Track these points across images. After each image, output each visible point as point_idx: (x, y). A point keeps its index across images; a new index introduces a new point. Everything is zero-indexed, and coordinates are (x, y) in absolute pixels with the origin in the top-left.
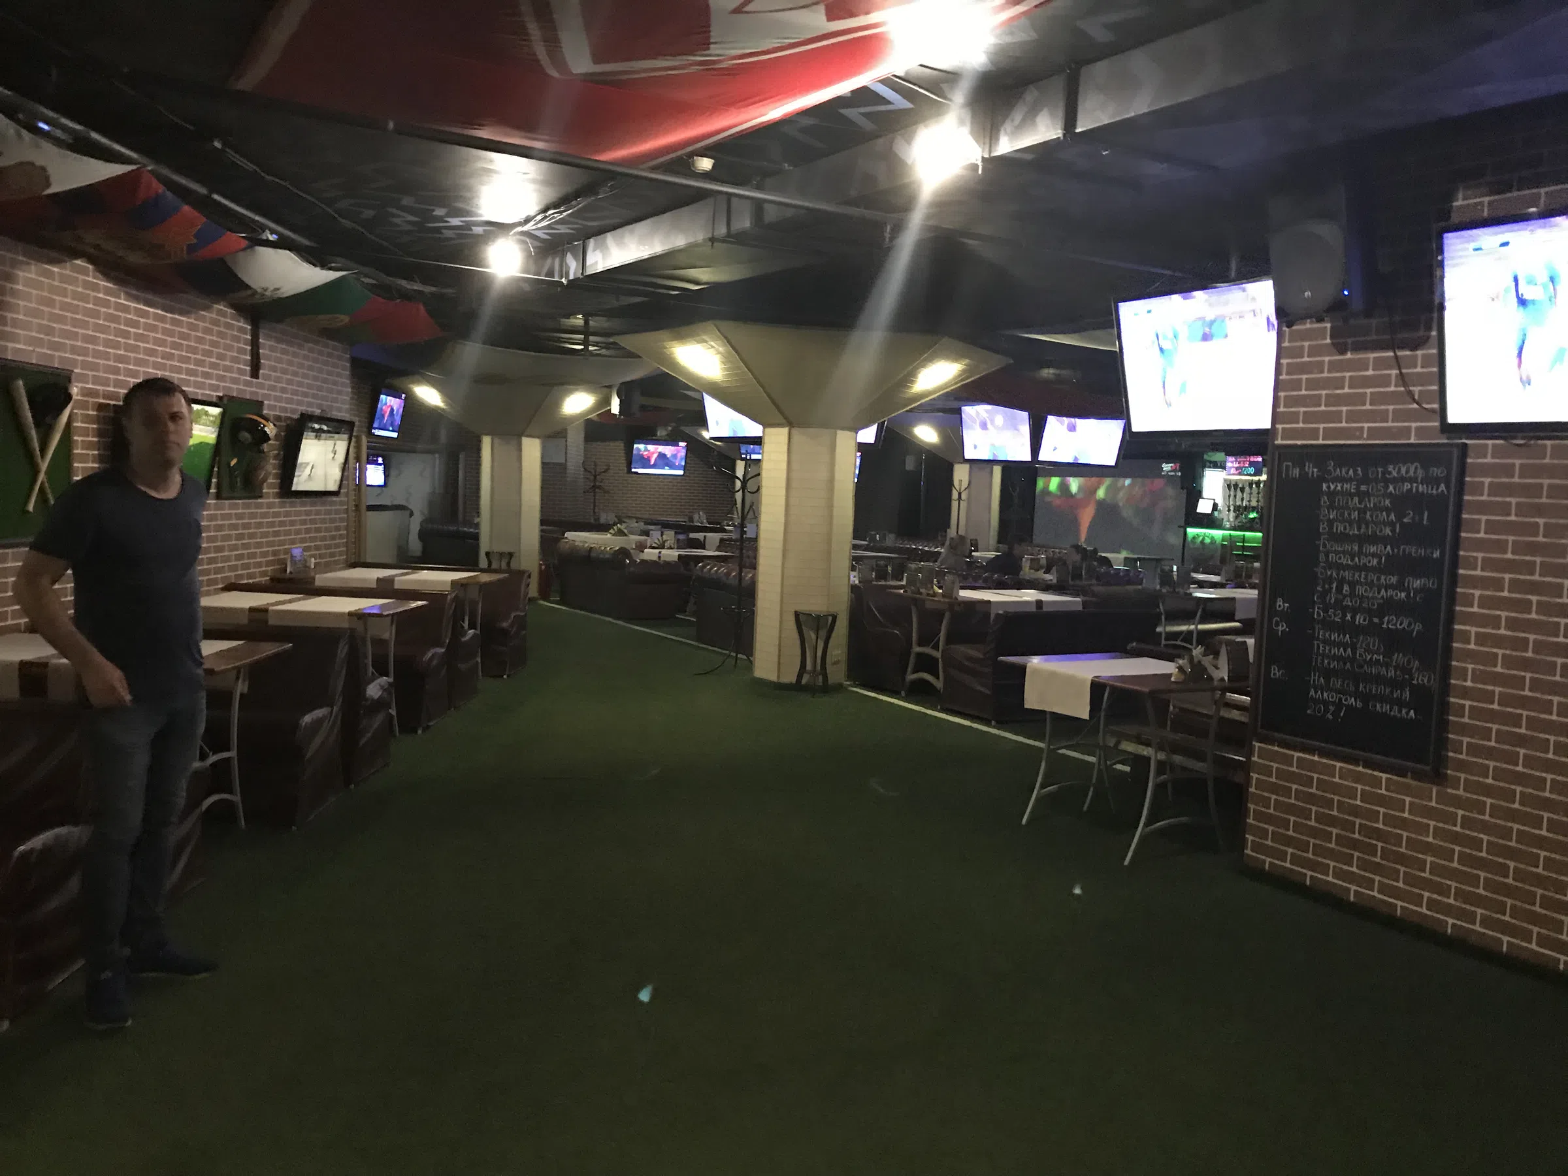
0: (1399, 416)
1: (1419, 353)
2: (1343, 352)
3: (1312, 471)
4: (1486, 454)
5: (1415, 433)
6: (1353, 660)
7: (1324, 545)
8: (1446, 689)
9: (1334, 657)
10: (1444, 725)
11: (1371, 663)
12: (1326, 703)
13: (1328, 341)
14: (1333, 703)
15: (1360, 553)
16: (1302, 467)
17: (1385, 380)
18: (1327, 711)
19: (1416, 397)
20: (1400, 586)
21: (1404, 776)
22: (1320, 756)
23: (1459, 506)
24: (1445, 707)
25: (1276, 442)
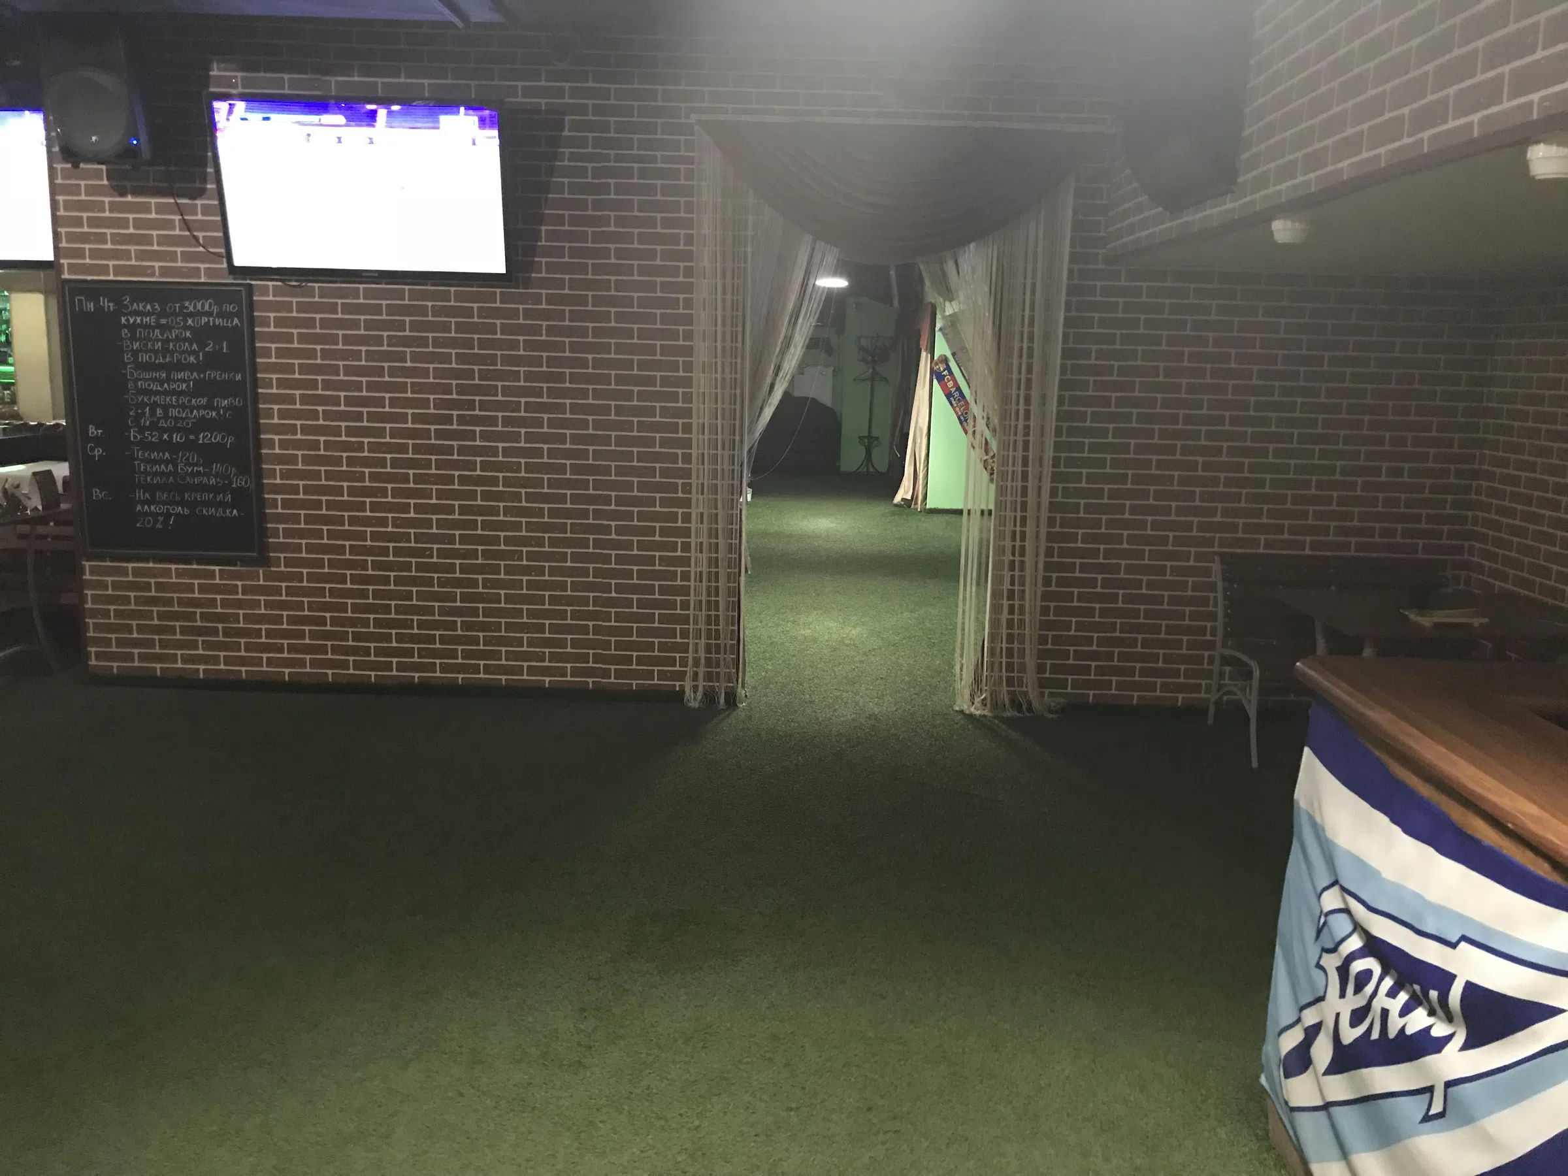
0: (186, 257)
1: (199, 202)
2: (122, 195)
3: (108, 305)
4: (267, 294)
5: (204, 273)
6: (175, 473)
7: (132, 374)
8: (260, 488)
9: (156, 474)
10: (263, 518)
11: (193, 475)
12: (155, 515)
13: (105, 182)
14: (161, 514)
15: (168, 380)
16: (97, 301)
17: (169, 224)
18: (156, 522)
19: (201, 241)
20: (209, 406)
21: (235, 565)
22: (154, 562)
23: (253, 336)
24: (262, 503)
25: (63, 277)
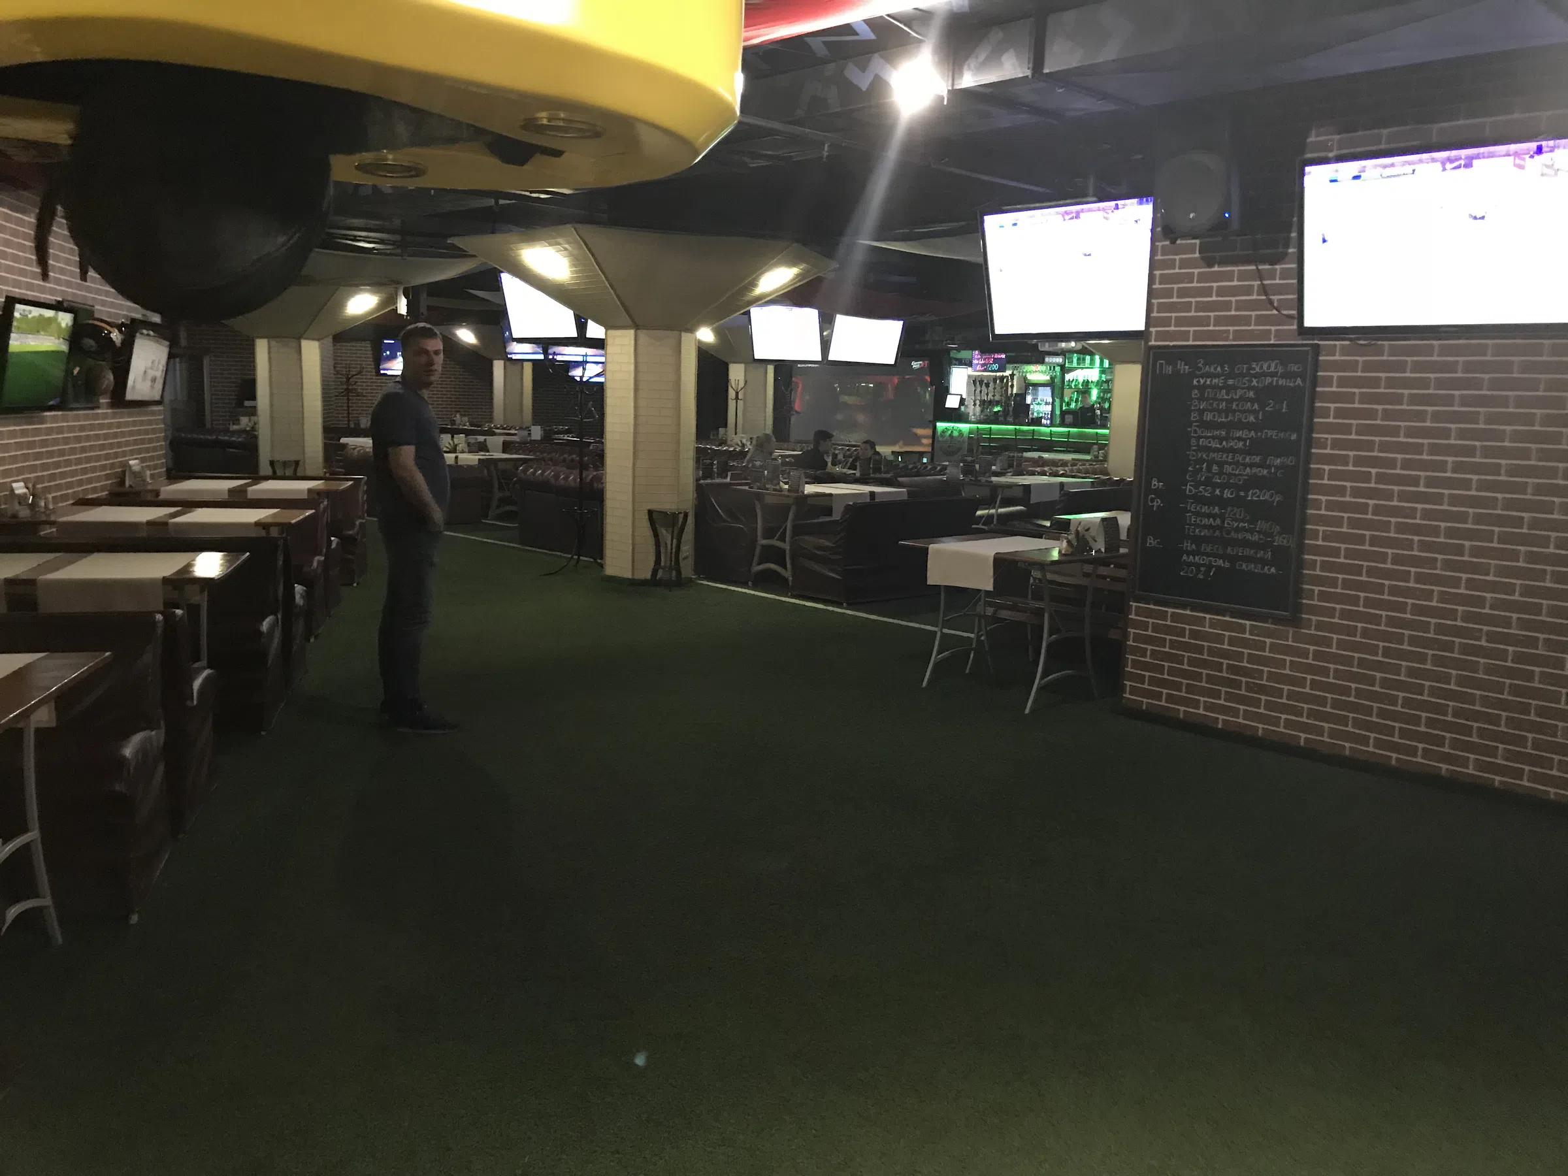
0: (1260, 320)
1: (1277, 267)
2: (1210, 265)
3: (1184, 368)
4: (1335, 352)
5: (1275, 334)
6: (1220, 528)
7: (1195, 432)
8: (1301, 548)
9: (1205, 527)
10: (1299, 579)
11: (1237, 530)
12: (1198, 566)
13: (1197, 255)
14: (1203, 565)
15: (1227, 439)
16: (1175, 366)
17: (1248, 290)
18: (1198, 571)
19: (1275, 305)
20: (1261, 465)
21: (1266, 622)
22: (1192, 610)
23: (1314, 396)
24: (1301, 564)
25: (1150, 344)
